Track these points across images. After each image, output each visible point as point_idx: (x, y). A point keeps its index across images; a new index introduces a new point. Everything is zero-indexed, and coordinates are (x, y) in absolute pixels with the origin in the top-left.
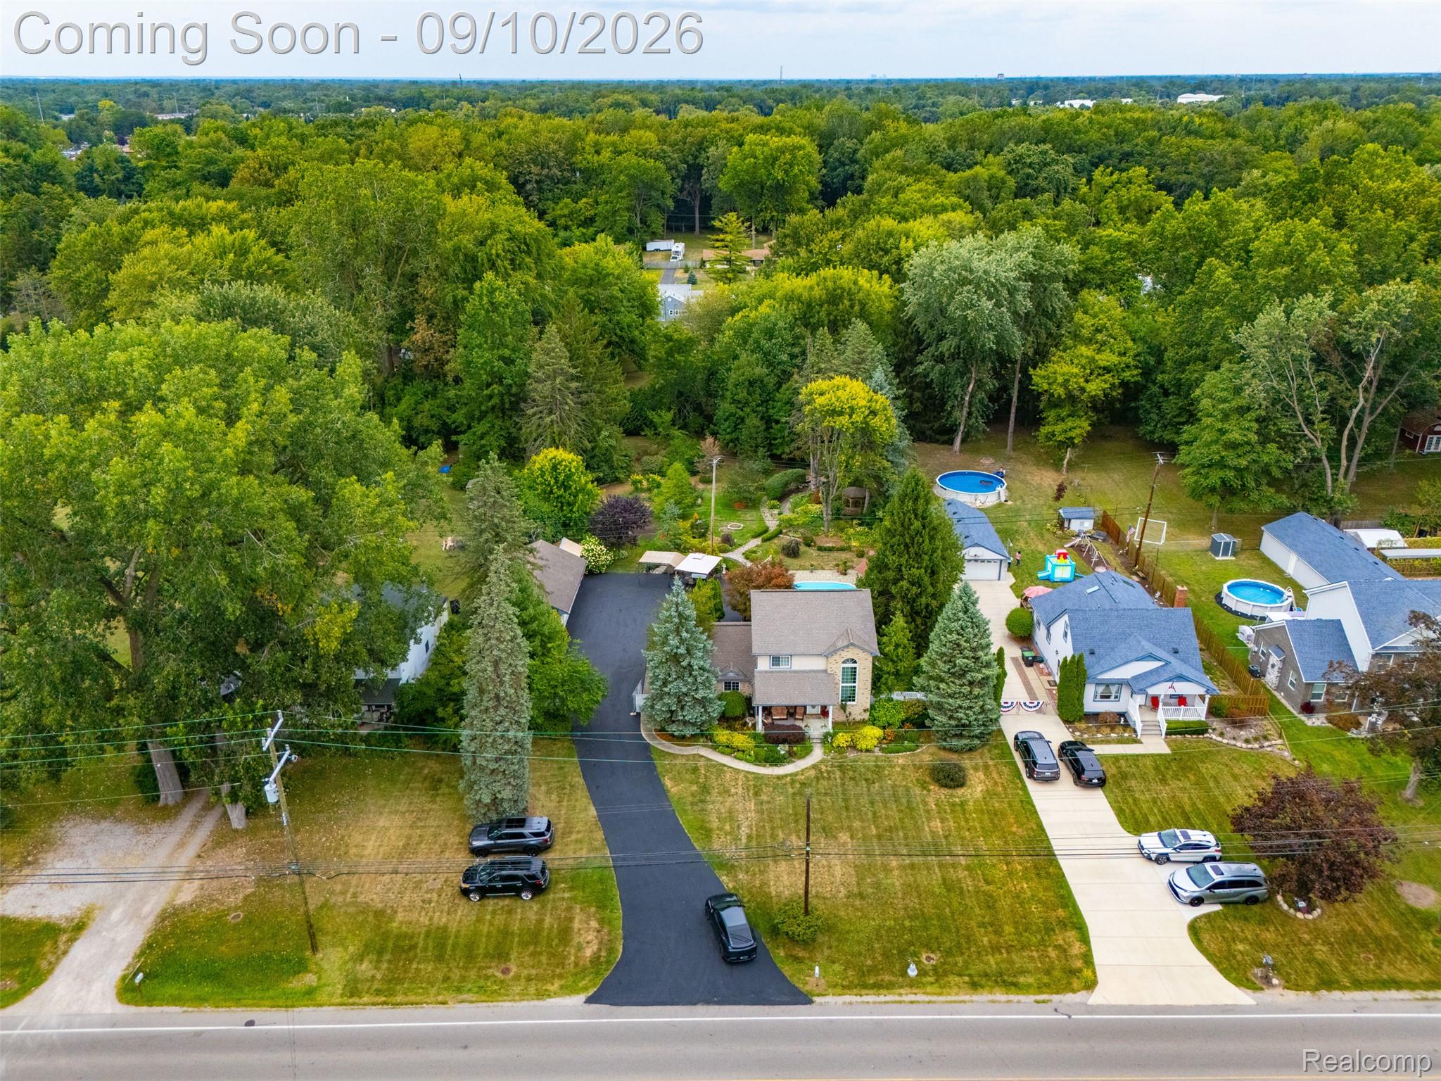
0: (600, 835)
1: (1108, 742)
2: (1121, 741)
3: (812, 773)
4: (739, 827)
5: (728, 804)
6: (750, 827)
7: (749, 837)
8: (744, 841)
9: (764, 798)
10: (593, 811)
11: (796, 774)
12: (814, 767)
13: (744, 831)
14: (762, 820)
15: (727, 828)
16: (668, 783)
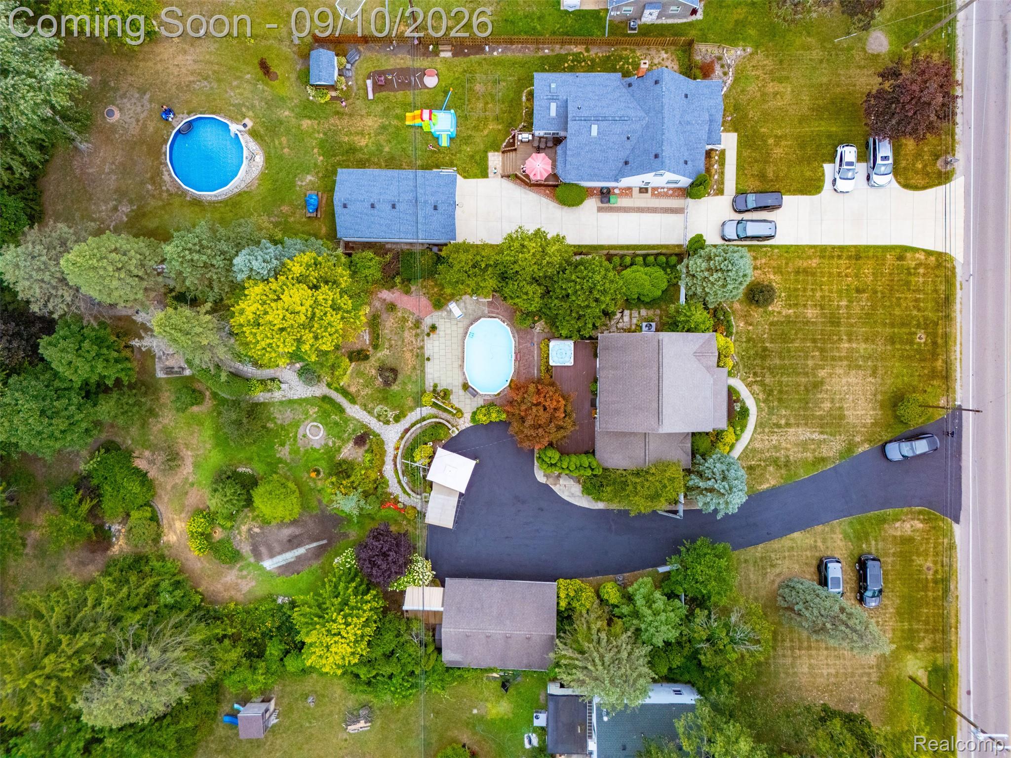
0: (819, 528)
1: (722, 173)
2: (722, 163)
3: (756, 388)
4: (813, 440)
5: (789, 446)
6: (812, 433)
7: (822, 433)
8: (826, 437)
9: (783, 422)
10: (796, 535)
11: (757, 400)
12: (749, 385)
13: (816, 436)
14: (806, 424)
15: (813, 447)
16: (765, 486)
